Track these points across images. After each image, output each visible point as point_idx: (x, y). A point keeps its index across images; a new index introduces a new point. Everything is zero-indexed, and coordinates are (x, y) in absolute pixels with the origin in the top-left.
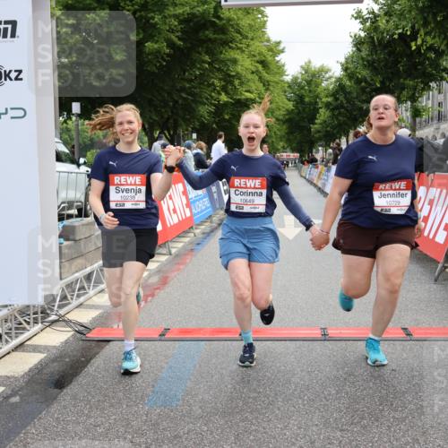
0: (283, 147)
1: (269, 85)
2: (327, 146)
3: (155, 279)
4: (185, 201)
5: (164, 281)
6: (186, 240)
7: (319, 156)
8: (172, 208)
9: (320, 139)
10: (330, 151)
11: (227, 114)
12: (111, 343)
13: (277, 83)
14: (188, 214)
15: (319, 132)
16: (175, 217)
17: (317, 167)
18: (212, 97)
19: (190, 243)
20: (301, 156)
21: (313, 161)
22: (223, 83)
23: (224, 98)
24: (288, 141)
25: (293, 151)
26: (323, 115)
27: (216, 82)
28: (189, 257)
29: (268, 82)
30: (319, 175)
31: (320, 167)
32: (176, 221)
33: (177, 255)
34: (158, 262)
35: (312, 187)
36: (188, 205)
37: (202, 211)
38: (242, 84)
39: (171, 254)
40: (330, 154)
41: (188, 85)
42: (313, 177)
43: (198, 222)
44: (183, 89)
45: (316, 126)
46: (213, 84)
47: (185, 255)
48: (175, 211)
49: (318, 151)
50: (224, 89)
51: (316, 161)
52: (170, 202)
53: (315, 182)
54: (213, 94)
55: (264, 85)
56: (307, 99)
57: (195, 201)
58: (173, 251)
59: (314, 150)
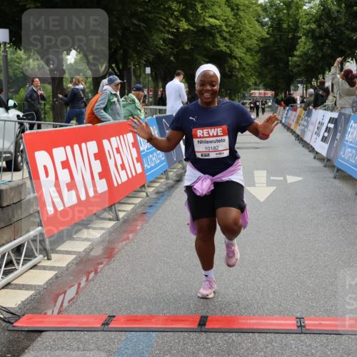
0: (255, 84)
1: (238, 9)
2: (308, 83)
3: (98, 252)
4: (135, 155)
5: (110, 253)
6: (137, 201)
7: (297, 95)
8: (119, 163)
9: (300, 75)
10: (311, 91)
11: (188, 44)
12: (43, 333)
13: (247, 7)
14: (139, 170)
15: (299, 66)
16: (123, 173)
17: (295, 110)
18: (170, 24)
19: (142, 205)
20: (276, 95)
21: (290, 102)
22: (182, 7)
23: (184, 25)
24: (261, 75)
25: (267, 87)
26: (304, 45)
27: (174, 6)
28: (139, 223)
29: (237, 5)
30: (298, 119)
31: (299, 110)
32: (125, 179)
33: (126, 221)
34: (102, 229)
35: (289, 134)
36: (139, 159)
37: (156, 166)
38: (205, 7)
39: (117, 219)
40: (311, 95)
41: (140, 10)
42: (291, 122)
43: (151, 179)
44: (134, 15)
45: (295, 59)
46: (170, 8)
47: (136, 220)
48: (123, 167)
49: (296, 89)
50: (184, 14)
51: (294, 101)
52: (118, 156)
53: (292, 127)
54: (171, 20)
55: (232, 9)
56: (285, 26)
57: (148, 154)
58: (121, 215)
59: (292, 87)
